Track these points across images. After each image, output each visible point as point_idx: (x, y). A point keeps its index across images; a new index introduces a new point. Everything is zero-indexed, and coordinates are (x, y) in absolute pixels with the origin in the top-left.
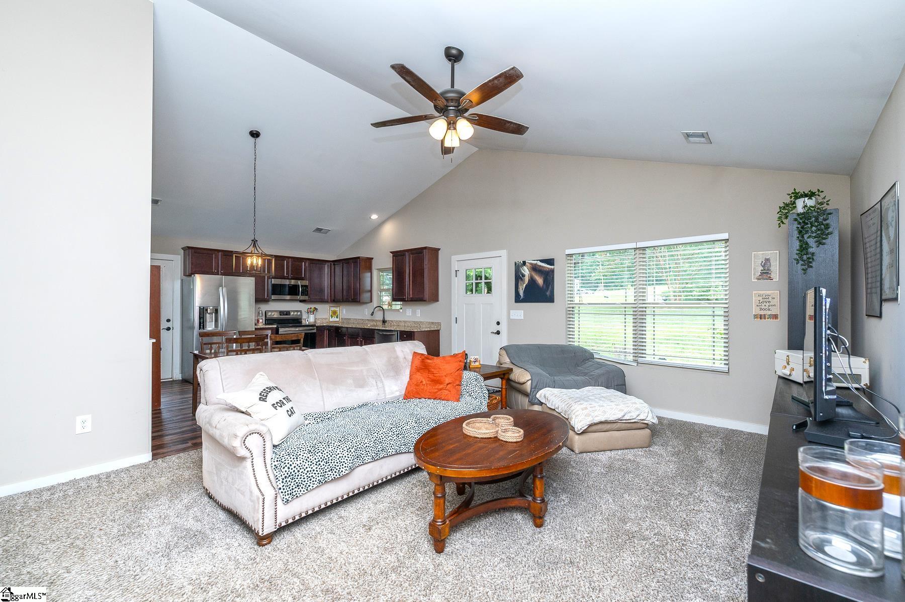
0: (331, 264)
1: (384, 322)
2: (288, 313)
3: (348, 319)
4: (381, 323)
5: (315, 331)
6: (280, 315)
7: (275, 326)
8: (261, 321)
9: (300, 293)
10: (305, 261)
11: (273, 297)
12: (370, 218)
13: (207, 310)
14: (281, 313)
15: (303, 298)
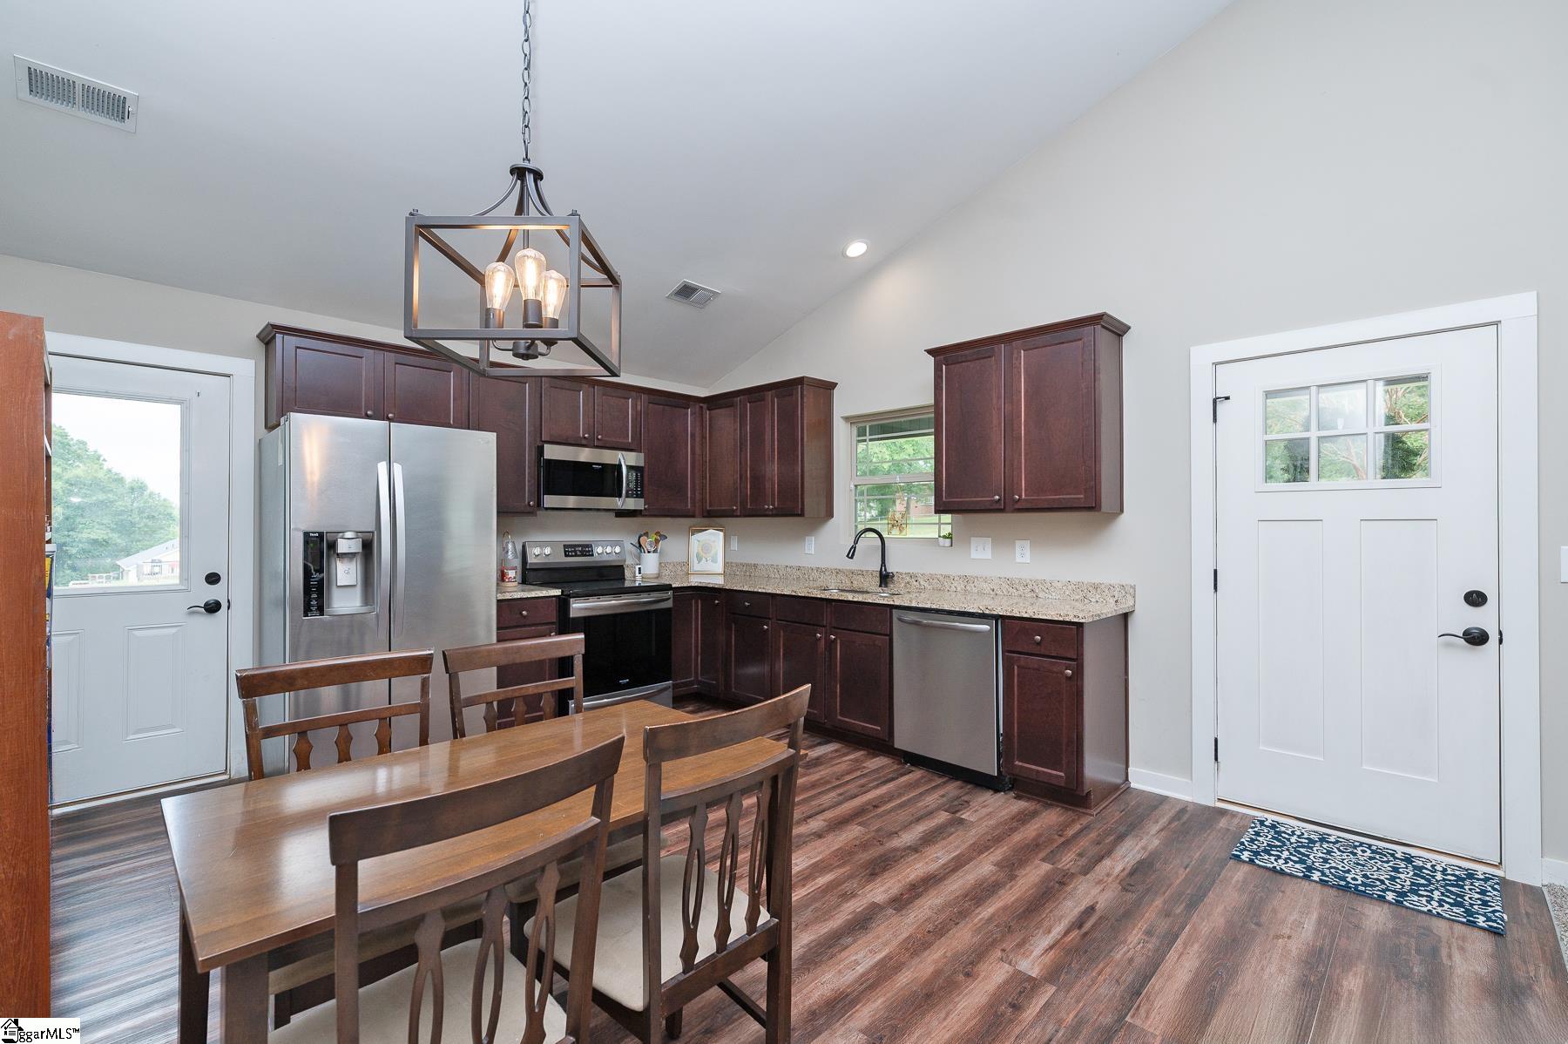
0: (701, 407)
1: (885, 578)
2: (586, 550)
3: (747, 565)
4: (873, 583)
5: (669, 604)
6: (566, 556)
7: (558, 592)
8: (511, 574)
9: (624, 492)
10: (634, 394)
11: (550, 501)
12: (844, 254)
13: (332, 546)
14: (569, 550)
15: (631, 504)
